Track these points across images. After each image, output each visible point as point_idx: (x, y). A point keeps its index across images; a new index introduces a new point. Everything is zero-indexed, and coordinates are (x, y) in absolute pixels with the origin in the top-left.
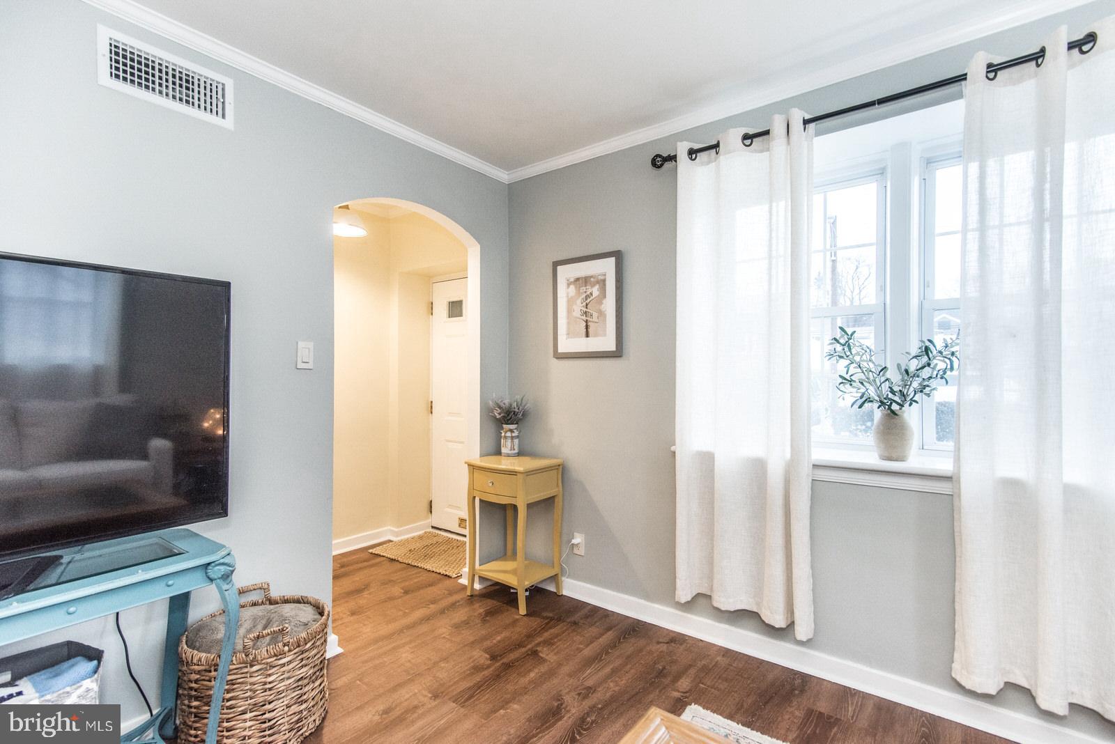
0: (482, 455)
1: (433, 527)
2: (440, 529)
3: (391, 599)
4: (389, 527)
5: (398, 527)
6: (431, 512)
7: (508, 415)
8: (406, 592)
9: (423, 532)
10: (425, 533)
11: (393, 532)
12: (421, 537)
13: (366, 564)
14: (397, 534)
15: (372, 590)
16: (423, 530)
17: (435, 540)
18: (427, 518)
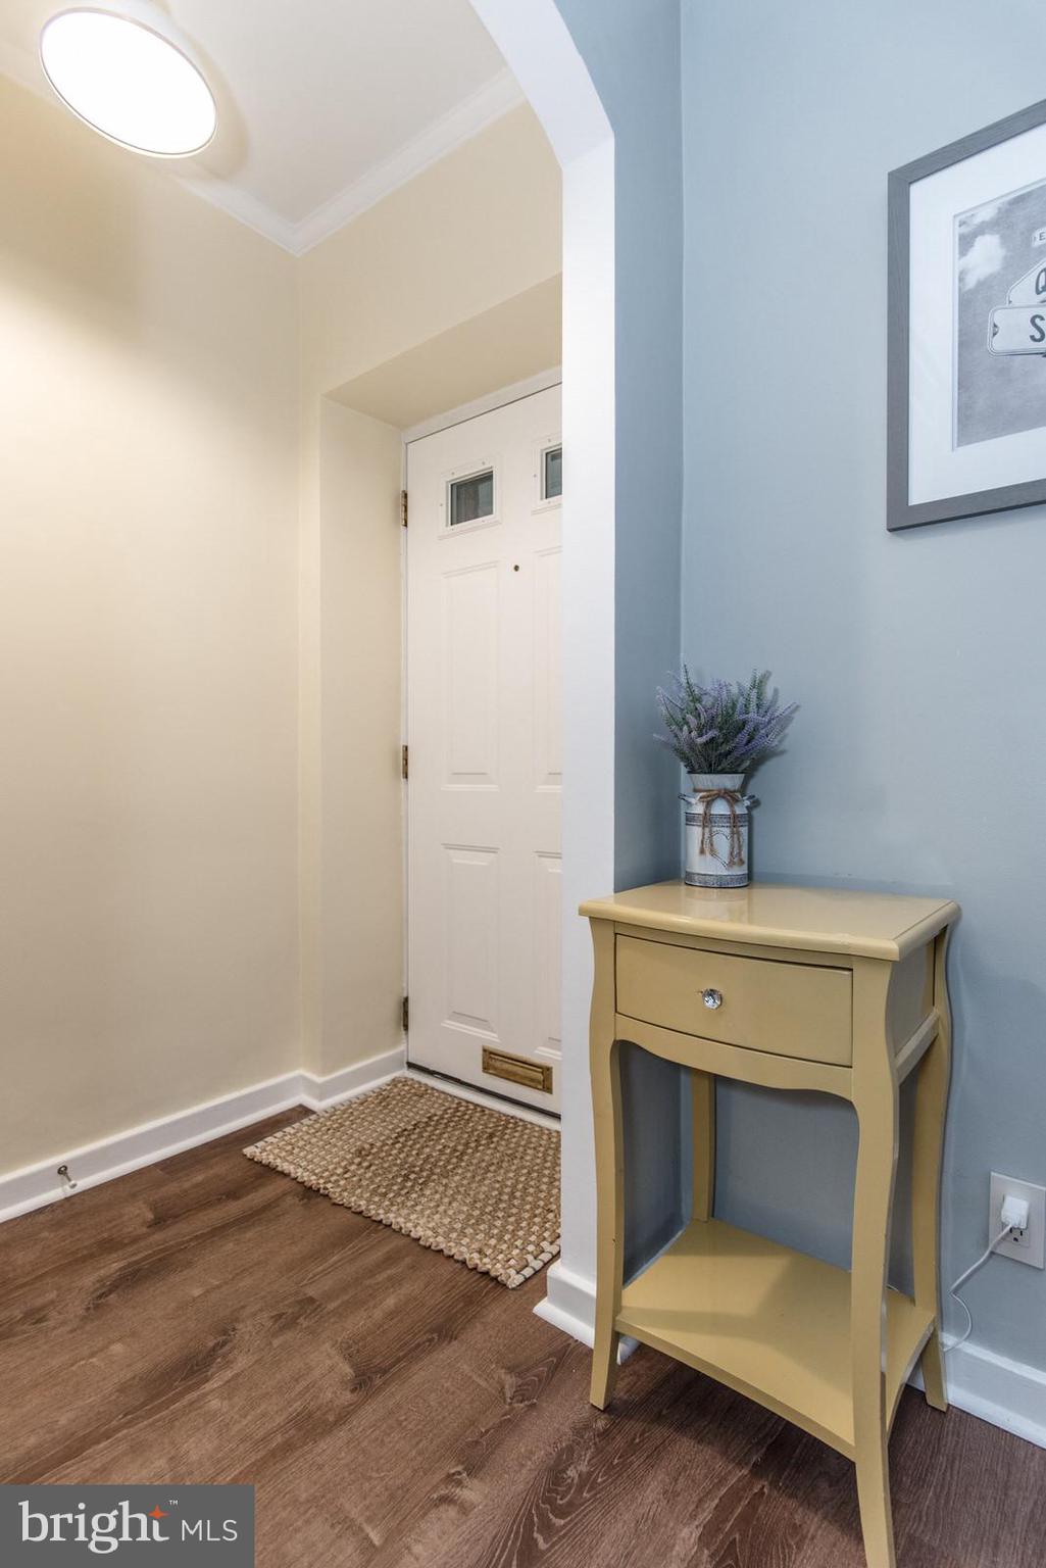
0: (622, 886)
1: (411, 1065)
2: (432, 1073)
3: (310, 1426)
4: (301, 1072)
5: (324, 1071)
6: (406, 1027)
7: (726, 741)
8: (366, 1380)
9: (387, 1078)
10: (394, 1082)
11: (311, 1086)
12: (382, 1098)
13: (234, 1208)
14: (323, 1092)
15: (242, 1362)
16: (387, 1073)
17: (422, 1109)
18: (395, 1044)
